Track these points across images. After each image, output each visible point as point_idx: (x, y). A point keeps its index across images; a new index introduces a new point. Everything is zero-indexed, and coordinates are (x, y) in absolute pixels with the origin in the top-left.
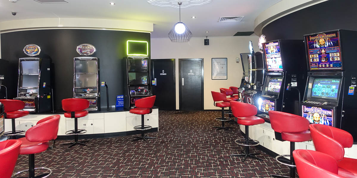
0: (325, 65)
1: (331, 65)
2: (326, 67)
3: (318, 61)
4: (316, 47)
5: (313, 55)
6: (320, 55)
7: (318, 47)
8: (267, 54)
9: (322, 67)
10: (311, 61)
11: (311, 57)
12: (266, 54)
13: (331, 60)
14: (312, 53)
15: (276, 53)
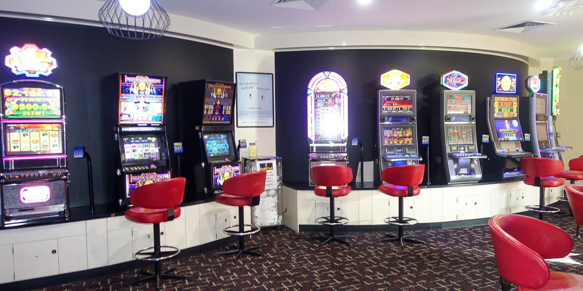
0: (218, 118)
1: (223, 119)
2: (217, 120)
3: (212, 113)
4: (213, 97)
5: (208, 106)
6: (215, 106)
7: (215, 97)
8: (125, 93)
9: (215, 121)
10: (205, 113)
11: (205, 108)
12: (122, 93)
13: (223, 113)
14: (208, 103)
15: (152, 96)
